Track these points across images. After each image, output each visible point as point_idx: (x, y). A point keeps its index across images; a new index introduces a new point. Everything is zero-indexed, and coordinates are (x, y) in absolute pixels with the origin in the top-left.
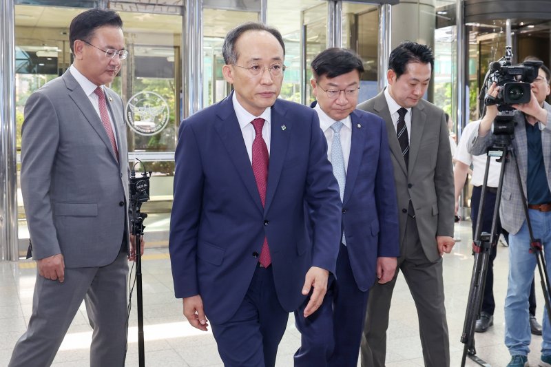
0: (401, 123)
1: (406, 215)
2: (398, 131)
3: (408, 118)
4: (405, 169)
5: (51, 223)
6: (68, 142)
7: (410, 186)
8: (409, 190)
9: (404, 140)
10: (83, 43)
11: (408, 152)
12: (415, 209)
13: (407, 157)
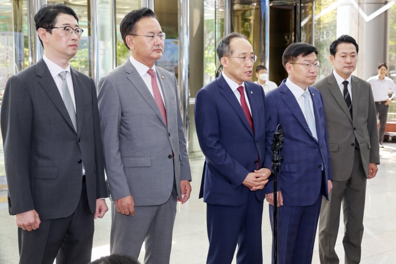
0: (346, 90)
1: (354, 147)
2: (344, 95)
3: (349, 87)
4: (351, 120)
5: (122, 173)
6: (127, 112)
7: (354, 129)
8: (354, 131)
9: (348, 101)
10: (132, 36)
11: (352, 108)
12: (359, 143)
13: (351, 111)
